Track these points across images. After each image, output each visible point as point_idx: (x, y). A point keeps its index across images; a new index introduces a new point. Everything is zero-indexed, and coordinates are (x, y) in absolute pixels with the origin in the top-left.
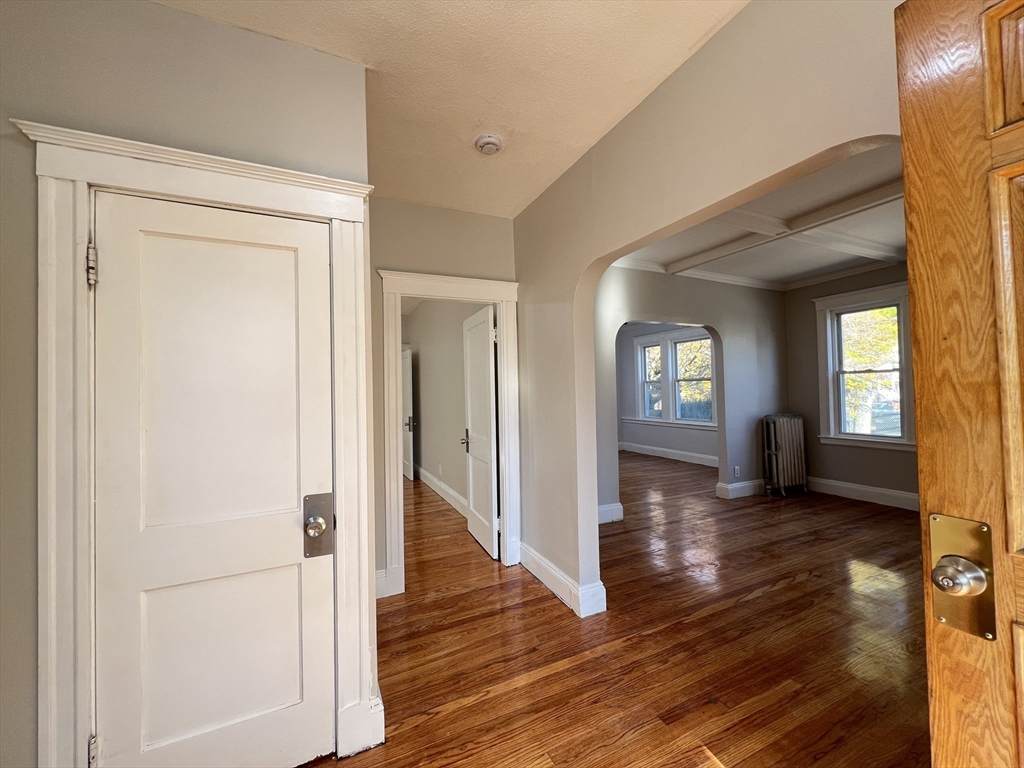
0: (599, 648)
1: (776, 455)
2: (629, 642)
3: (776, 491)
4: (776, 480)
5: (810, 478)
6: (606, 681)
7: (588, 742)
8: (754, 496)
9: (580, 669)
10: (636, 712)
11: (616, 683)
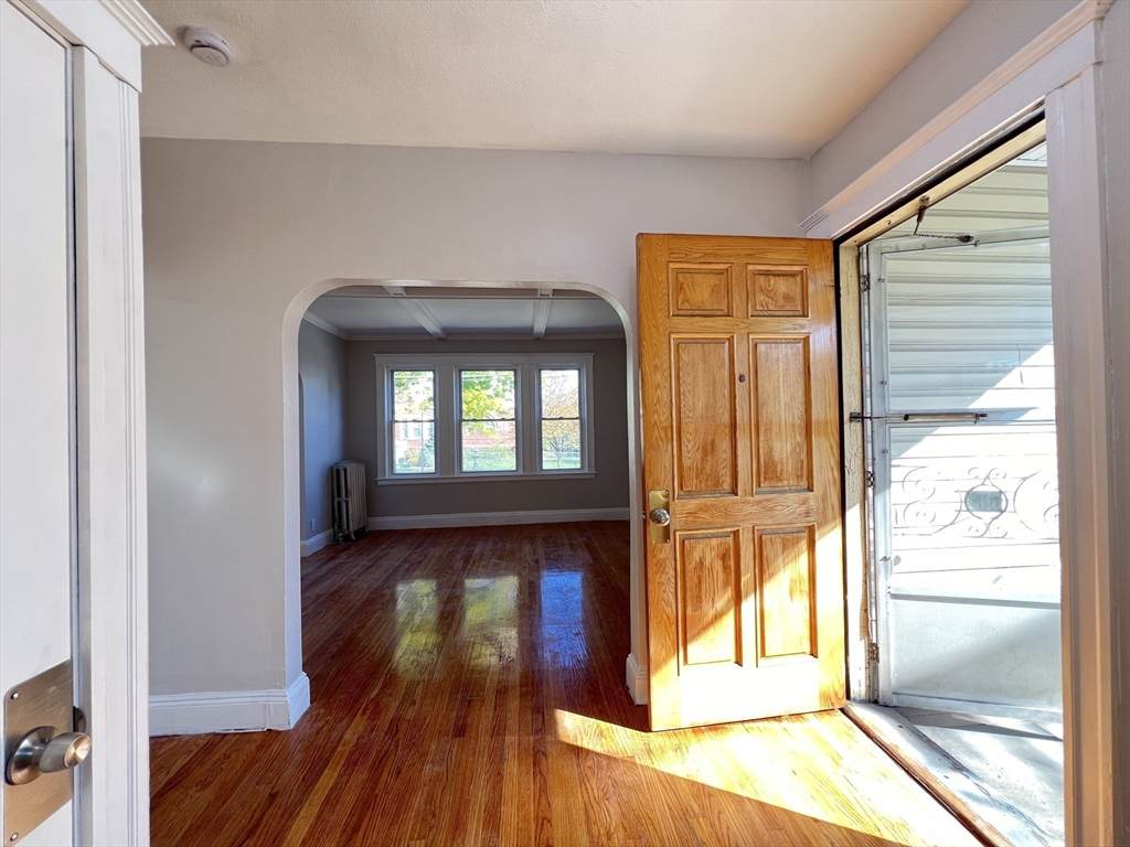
0: (347, 736)
1: (347, 502)
2: (368, 712)
3: (347, 538)
4: (345, 527)
5: (370, 519)
6: (386, 752)
7: (430, 799)
8: (327, 547)
9: (351, 764)
10: (437, 749)
11: (397, 747)
